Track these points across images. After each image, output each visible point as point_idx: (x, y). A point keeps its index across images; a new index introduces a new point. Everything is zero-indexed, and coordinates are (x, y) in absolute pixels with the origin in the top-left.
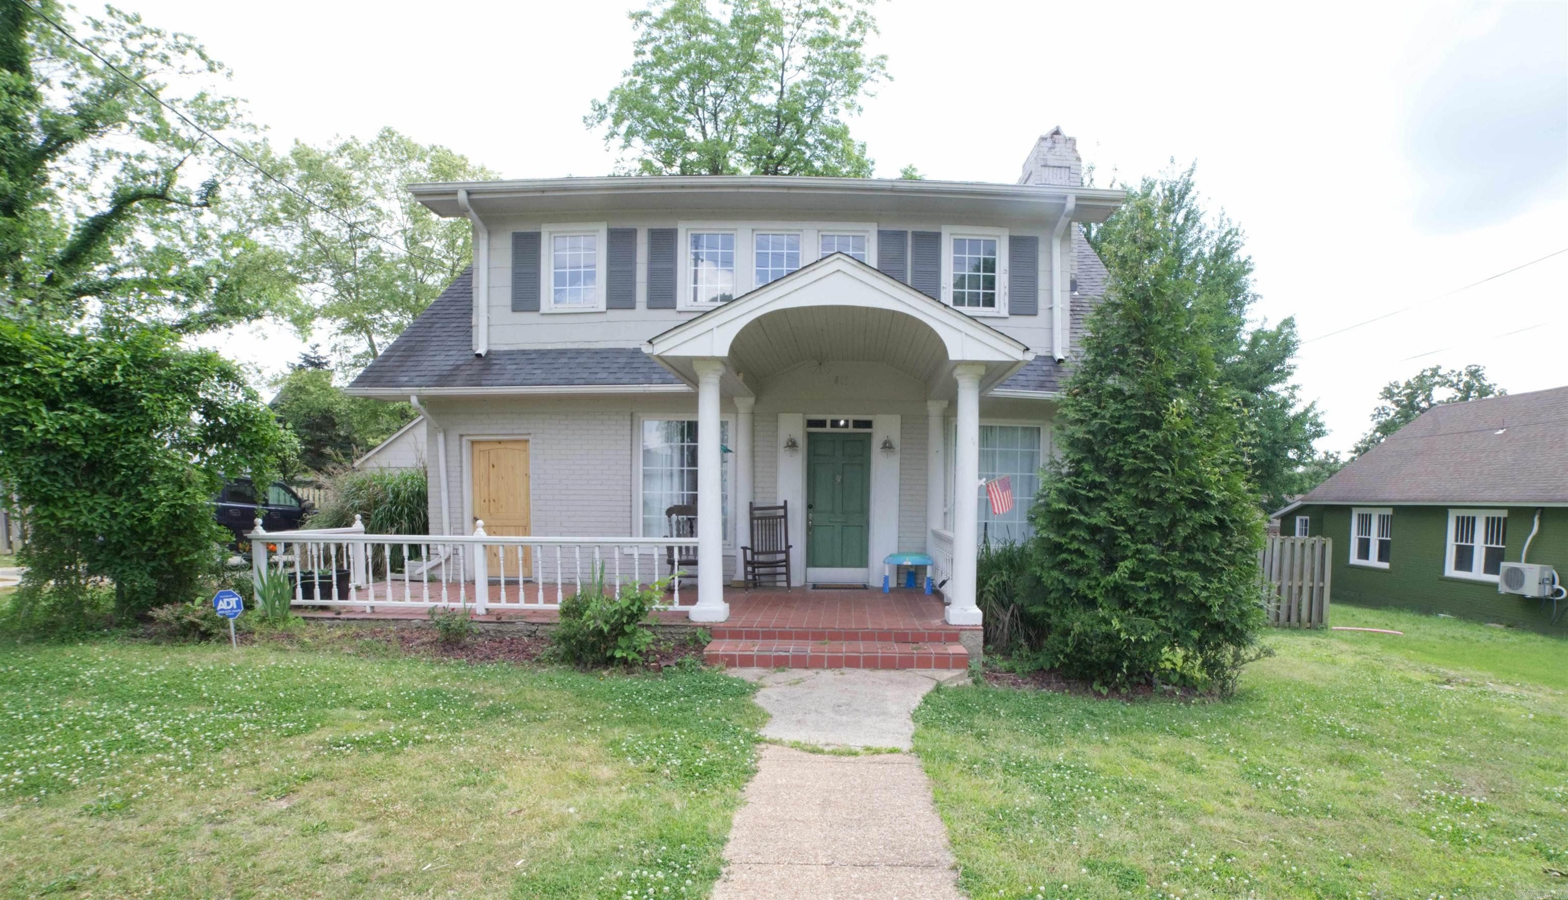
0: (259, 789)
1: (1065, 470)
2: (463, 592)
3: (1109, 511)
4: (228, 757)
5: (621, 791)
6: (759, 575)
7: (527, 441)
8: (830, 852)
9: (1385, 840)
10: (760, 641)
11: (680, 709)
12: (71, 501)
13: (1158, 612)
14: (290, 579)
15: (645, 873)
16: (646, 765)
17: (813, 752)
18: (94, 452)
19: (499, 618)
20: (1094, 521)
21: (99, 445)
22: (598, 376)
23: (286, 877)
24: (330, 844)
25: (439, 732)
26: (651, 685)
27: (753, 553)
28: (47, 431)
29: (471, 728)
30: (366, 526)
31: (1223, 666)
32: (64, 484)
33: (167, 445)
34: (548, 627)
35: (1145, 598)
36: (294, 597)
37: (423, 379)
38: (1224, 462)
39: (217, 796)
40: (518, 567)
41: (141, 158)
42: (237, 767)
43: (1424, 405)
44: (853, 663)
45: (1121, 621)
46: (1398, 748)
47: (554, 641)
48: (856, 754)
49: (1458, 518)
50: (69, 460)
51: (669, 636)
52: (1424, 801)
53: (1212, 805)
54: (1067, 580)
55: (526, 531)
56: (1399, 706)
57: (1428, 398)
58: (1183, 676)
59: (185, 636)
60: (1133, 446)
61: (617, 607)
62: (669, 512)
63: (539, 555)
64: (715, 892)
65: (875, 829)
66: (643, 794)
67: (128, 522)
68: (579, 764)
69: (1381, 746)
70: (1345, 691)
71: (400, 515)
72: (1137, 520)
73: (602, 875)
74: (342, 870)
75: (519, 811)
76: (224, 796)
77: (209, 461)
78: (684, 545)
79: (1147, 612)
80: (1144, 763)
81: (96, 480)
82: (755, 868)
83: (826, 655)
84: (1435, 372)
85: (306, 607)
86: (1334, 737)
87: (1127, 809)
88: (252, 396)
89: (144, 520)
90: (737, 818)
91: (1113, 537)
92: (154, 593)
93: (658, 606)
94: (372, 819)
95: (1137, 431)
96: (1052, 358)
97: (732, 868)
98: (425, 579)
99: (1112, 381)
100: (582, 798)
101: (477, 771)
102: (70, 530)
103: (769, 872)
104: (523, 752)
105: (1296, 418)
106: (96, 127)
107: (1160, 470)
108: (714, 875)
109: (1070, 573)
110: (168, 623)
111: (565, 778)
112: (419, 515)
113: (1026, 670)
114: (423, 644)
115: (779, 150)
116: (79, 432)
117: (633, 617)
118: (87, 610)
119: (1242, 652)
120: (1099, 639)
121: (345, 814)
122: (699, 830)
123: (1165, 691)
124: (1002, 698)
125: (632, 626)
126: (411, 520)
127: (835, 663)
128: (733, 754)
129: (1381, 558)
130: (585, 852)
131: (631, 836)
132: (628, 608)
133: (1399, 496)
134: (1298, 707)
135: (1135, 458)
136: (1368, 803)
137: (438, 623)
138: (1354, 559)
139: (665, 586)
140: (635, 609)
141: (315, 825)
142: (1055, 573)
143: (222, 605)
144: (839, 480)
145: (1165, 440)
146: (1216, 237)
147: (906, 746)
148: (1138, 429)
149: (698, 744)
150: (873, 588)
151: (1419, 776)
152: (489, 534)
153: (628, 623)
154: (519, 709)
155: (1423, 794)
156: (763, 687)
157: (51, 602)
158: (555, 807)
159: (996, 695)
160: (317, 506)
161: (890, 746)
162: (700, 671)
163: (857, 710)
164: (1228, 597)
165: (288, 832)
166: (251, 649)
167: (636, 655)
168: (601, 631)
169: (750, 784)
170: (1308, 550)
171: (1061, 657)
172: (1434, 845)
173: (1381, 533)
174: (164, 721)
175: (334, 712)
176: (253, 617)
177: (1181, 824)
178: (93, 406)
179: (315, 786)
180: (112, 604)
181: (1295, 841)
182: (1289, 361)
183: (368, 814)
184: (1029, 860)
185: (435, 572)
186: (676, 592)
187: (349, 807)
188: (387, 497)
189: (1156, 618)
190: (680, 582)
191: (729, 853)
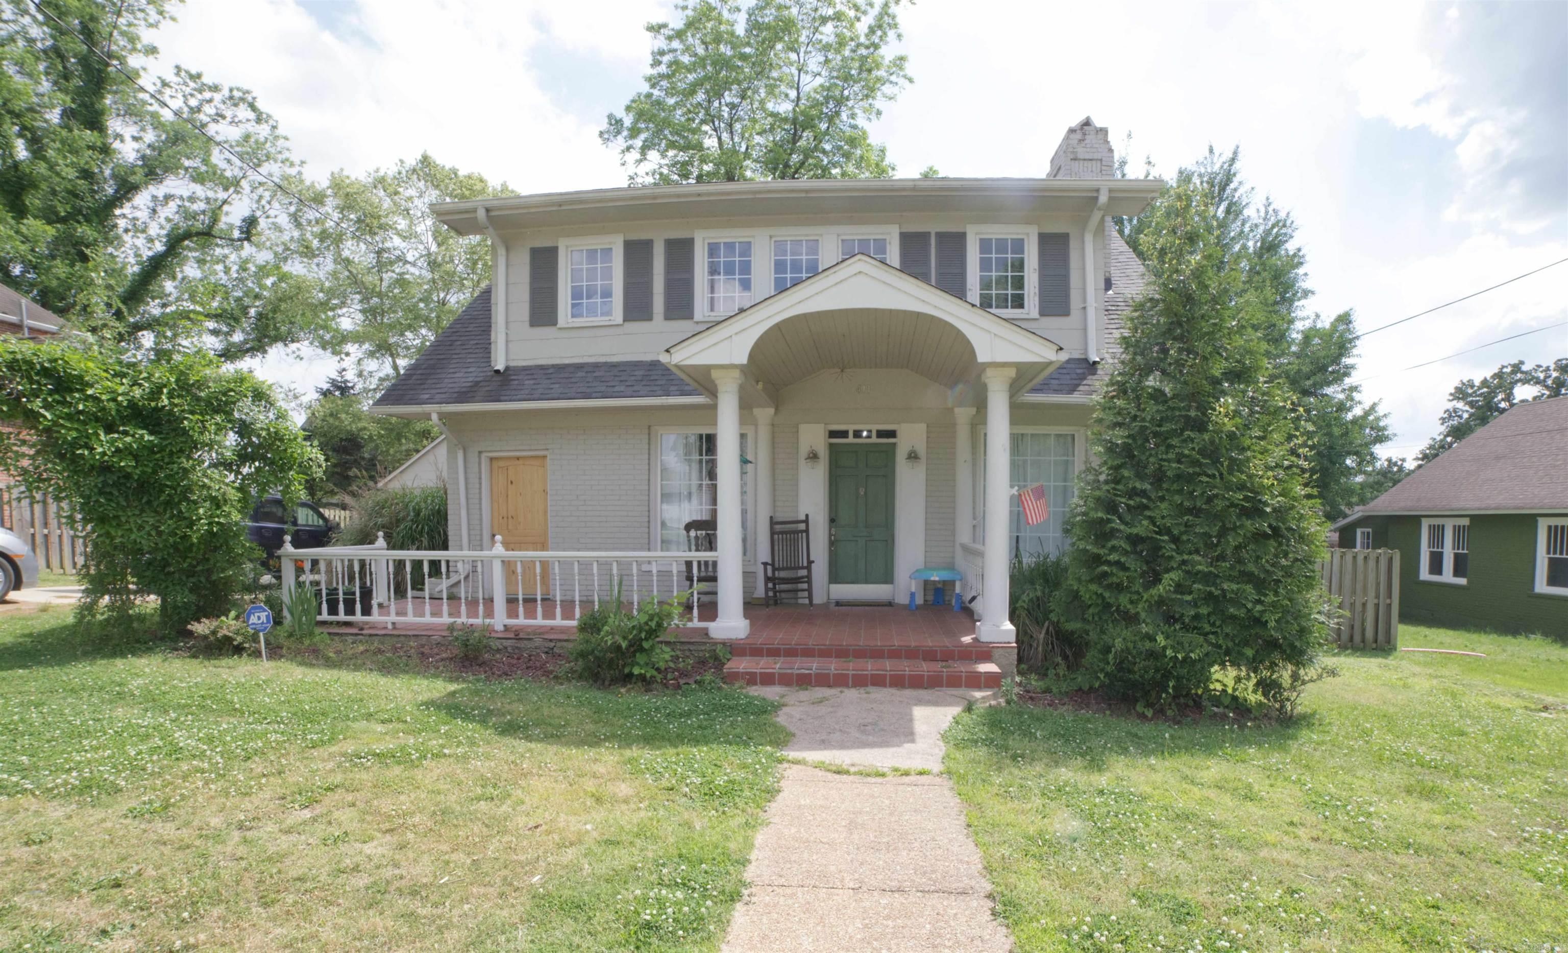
0: (283, 798)
1: (1102, 478)
2: (481, 607)
3: (1152, 520)
4: (257, 764)
5: (639, 809)
6: (780, 592)
7: (545, 457)
8: (857, 876)
9: (1482, 881)
10: (782, 659)
11: (700, 727)
12: (123, 519)
13: (1207, 628)
14: (316, 595)
15: (664, 892)
16: (664, 783)
17: (838, 772)
18: (143, 472)
19: (517, 634)
20: (1135, 531)
21: (146, 466)
22: (616, 389)
23: (309, 885)
24: (350, 853)
25: (458, 746)
26: (671, 703)
27: (774, 570)
28: (104, 454)
29: (489, 743)
30: (388, 544)
31: (1280, 686)
32: (118, 503)
33: (206, 464)
34: (565, 644)
35: (1192, 613)
36: (320, 613)
37: (443, 396)
38: (1277, 466)
39: (246, 804)
40: (536, 584)
41: (192, 199)
42: (264, 775)
43: (1503, 405)
44: (878, 681)
45: (1167, 637)
46: (1489, 779)
47: (572, 658)
48: (883, 775)
49: (1550, 527)
50: (122, 481)
51: (687, 653)
52: (1525, 840)
53: (1272, 836)
54: (1107, 594)
55: (544, 547)
56: (1486, 734)
57: (1509, 397)
58: (1235, 698)
59: (220, 649)
60: (1177, 450)
61: (635, 623)
62: (688, 527)
63: (557, 570)
64: (736, 914)
65: (904, 853)
66: (661, 812)
67: (171, 540)
68: (597, 781)
69: (1467, 777)
70: (1422, 716)
71: (421, 533)
72: (1183, 529)
73: (619, 893)
74: (361, 881)
75: (536, 827)
76: (252, 803)
77: (243, 480)
78: (702, 559)
79: (1195, 628)
80: (1196, 789)
81: (144, 500)
82: (780, 890)
83: (851, 673)
84: (1517, 368)
85: (331, 623)
86: (1411, 766)
87: (1179, 837)
88: (282, 416)
89: (185, 537)
90: (760, 838)
91: (1156, 548)
92: (194, 608)
93: (676, 622)
94: (390, 831)
95: (1182, 434)
96: (1086, 360)
97: (754, 890)
98: (445, 596)
99: (1152, 382)
100: (599, 814)
101: (495, 786)
102: (122, 547)
103: (793, 895)
104: (540, 767)
105: (1355, 421)
106: (157, 174)
107: (1208, 476)
108: (733, 897)
109: (1109, 587)
110: (205, 637)
111: (582, 794)
112: (439, 533)
113: (1063, 690)
114: (442, 660)
115: (795, 158)
116: (131, 453)
117: (652, 633)
118: (135, 625)
119: (1302, 672)
120: (1143, 656)
121: (365, 825)
122: (720, 850)
123: (1215, 714)
124: (1038, 719)
125: (650, 642)
126: (431, 538)
127: (860, 682)
128: (755, 773)
129: (1457, 572)
130: (602, 869)
131: (650, 855)
132: (646, 623)
133: (1477, 504)
134: (1367, 733)
135: (1179, 462)
136: (1457, 838)
137: (457, 639)
138: (1425, 574)
139: (684, 600)
140: (653, 624)
141: (336, 834)
142: (1093, 587)
143: (253, 619)
144: (862, 492)
145: (1212, 442)
146: (1261, 229)
147: (937, 767)
148: (1182, 430)
149: (719, 763)
150: (898, 605)
151: (1516, 811)
152: (507, 550)
153: (646, 639)
154: (536, 725)
155: (1523, 831)
156: (784, 705)
157: (105, 616)
158: (572, 824)
159: (1031, 716)
160: (342, 525)
161: (920, 768)
162: (720, 688)
163: (883, 730)
164: (1286, 611)
165: (311, 841)
166: (279, 663)
167: (655, 673)
168: (619, 647)
169: (773, 805)
170: (1372, 563)
171: (1102, 676)
172: (1542, 889)
173: (1457, 544)
174: (199, 730)
175: (356, 725)
176: (281, 632)
177: (1240, 855)
178: (143, 428)
179: (337, 797)
180: (157, 619)
181: (1371, 877)
182: (1346, 361)
183: (387, 826)
184: (1072, 890)
185: (455, 590)
186: (695, 608)
187: (369, 818)
188: (408, 515)
189: (1206, 634)
190: (699, 599)
191: (751, 875)
